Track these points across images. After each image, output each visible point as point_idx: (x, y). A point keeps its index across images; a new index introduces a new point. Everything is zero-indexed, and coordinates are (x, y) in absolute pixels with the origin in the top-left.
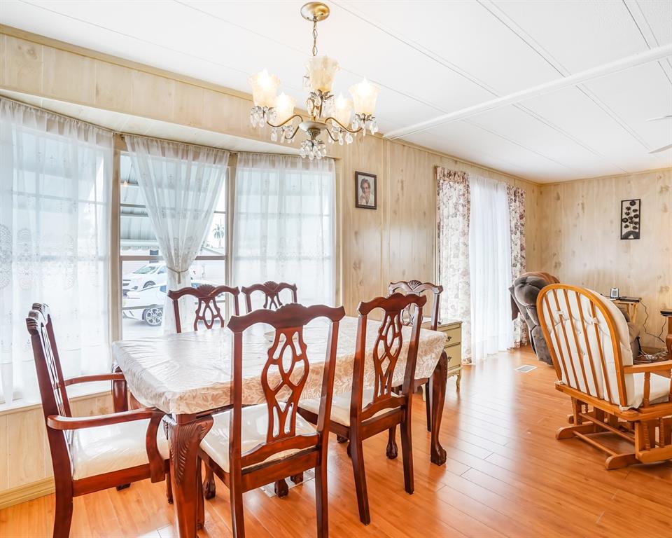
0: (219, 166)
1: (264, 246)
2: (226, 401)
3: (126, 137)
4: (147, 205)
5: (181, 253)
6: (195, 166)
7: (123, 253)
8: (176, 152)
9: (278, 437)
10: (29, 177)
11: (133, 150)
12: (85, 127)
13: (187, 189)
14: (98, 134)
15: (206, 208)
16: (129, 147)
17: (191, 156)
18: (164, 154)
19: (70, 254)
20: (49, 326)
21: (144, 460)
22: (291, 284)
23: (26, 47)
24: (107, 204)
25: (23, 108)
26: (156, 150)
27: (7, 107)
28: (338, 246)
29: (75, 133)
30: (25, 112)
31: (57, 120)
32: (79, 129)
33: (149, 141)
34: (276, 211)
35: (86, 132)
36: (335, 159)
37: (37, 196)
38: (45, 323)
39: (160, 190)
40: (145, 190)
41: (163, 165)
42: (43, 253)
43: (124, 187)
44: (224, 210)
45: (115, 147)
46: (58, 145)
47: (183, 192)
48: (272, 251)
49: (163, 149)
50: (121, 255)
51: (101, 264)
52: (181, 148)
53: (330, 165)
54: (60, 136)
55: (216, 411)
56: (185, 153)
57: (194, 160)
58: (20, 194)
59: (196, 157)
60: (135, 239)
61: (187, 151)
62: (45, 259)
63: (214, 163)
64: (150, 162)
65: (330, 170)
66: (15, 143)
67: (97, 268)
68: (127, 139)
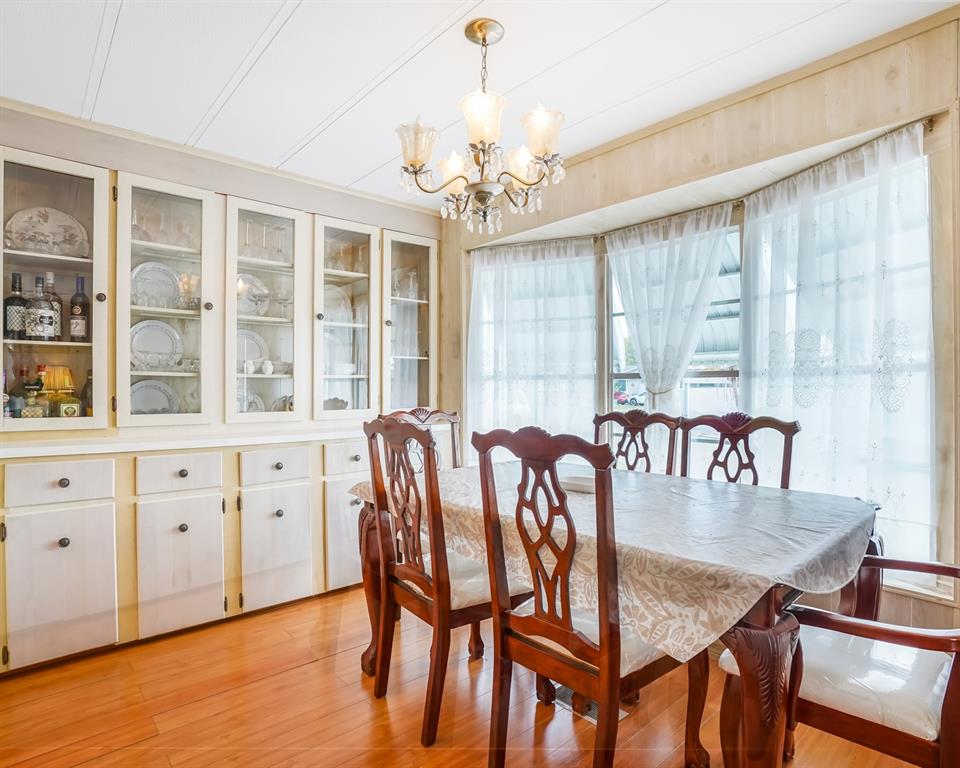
63: (708, 229)
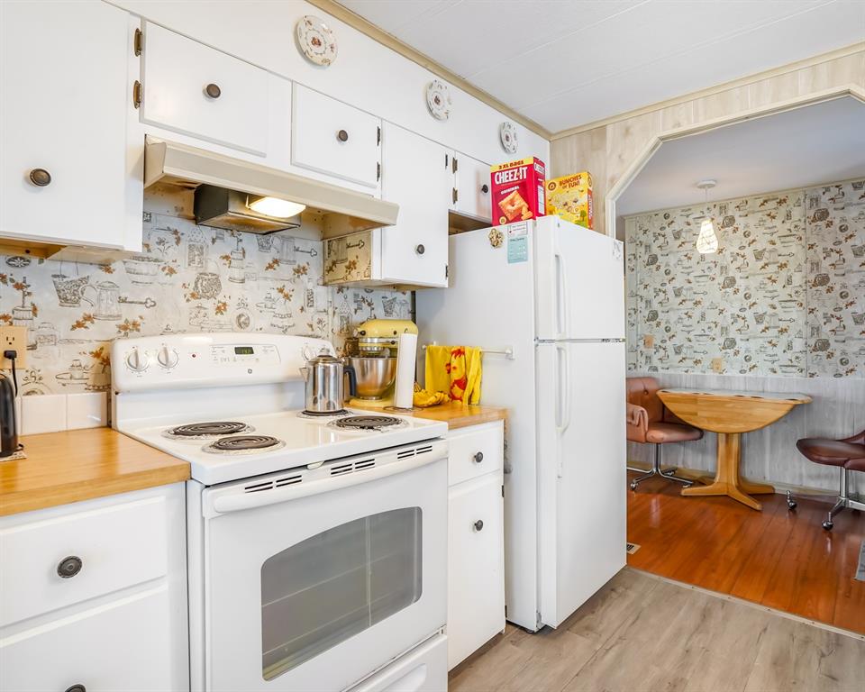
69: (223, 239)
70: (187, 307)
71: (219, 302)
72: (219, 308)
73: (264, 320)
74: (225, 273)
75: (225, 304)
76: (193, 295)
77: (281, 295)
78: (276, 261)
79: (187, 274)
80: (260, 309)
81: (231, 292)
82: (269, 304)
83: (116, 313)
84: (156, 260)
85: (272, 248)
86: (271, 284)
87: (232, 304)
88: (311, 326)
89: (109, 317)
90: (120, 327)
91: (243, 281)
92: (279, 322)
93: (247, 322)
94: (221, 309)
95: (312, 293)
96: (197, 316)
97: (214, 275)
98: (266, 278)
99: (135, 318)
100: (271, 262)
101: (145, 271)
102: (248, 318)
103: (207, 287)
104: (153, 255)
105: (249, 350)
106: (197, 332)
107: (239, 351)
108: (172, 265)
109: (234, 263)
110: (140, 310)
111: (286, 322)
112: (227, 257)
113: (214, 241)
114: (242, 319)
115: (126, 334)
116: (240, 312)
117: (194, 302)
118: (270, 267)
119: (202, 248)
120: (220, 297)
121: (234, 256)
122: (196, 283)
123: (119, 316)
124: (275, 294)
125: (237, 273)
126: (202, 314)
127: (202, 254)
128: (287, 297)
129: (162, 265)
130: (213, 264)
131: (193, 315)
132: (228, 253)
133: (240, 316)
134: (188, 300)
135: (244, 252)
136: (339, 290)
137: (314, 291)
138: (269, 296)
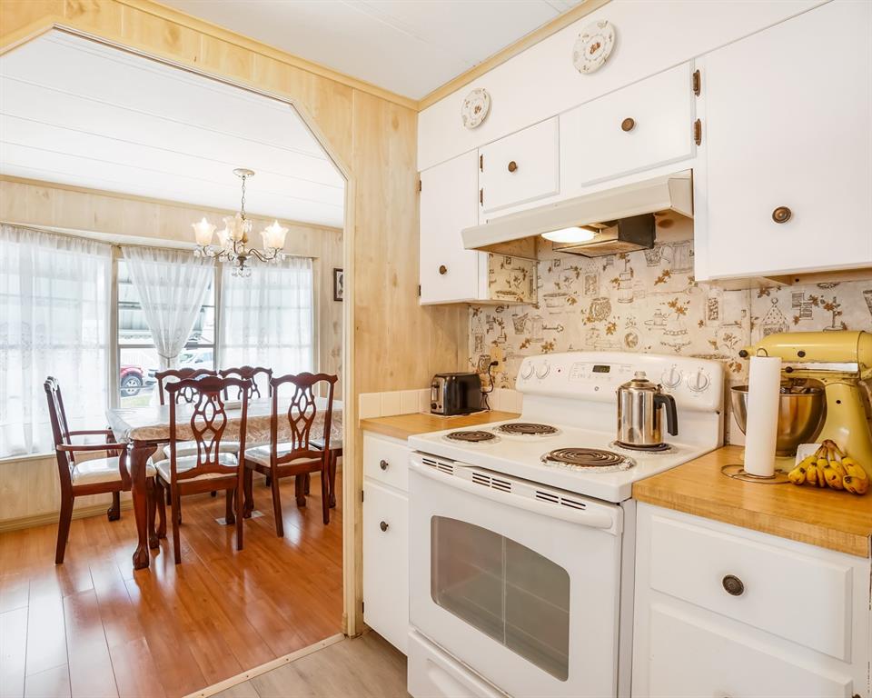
0: (206, 267)
1: (246, 336)
2: (166, 436)
3: (122, 248)
4: (140, 302)
5: (171, 341)
6: (183, 269)
7: (122, 341)
8: (167, 258)
9: (205, 464)
10: (44, 281)
11: (129, 257)
12: (87, 243)
13: (177, 285)
14: (98, 247)
15: (194, 304)
16: (125, 256)
17: (180, 260)
18: (155, 259)
19: (76, 343)
20: (58, 392)
21: (118, 478)
22: (267, 368)
23: (42, 191)
24: (107, 303)
25: (39, 234)
26: (149, 257)
27: (28, 235)
28: (316, 336)
29: (80, 248)
30: (41, 236)
31: (65, 240)
32: (83, 245)
33: (142, 249)
34: (258, 305)
35: (89, 246)
36: (313, 258)
37: (51, 298)
38: (56, 389)
39: (152, 287)
40: (139, 289)
41: (155, 268)
42: (55, 342)
43: (121, 287)
44: (213, 304)
45: (114, 256)
46: (66, 258)
47: (173, 289)
48: (253, 340)
49: (155, 255)
50: (120, 343)
51: (102, 352)
52: (171, 253)
53: (308, 264)
54: (67, 252)
55: (161, 441)
56: (175, 258)
57: (183, 262)
58: (37, 297)
59: (184, 261)
60: (137, 329)
61: (177, 256)
62: (56, 347)
64: (143, 265)
65: (309, 267)
66: (33, 261)
67: (98, 354)
68: (123, 249)
69: (612, 264)
70: (584, 329)
71: (610, 323)
72: (609, 328)
73: (654, 338)
74: (614, 295)
75: (614, 325)
76: (589, 319)
77: (674, 310)
78: (667, 273)
79: (584, 302)
80: (649, 327)
81: (620, 313)
82: (659, 321)
83: (540, 337)
84: (564, 295)
85: (662, 260)
86: (660, 299)
87: (621, 324)
88: (714, 343)
89: (538, 340)
90: (543, 347)
91: (631, 301)
92: (670, 339)
93: (635, 340)
94: (611, 329)
95: (717, 302)
96: (591, 337)
97: (605, 299)
98: (655, 294)
99: (550, 340)
100: (661, 276)
101: (556, 304)
102: (636, 336)
103: (601, 309)
104: (562, 291)
105: (606, 369)
106: (591, 351)
107: (598, 369)
108: (574, 296)
109: (623, 284)
110: (554, 334)
111: (679, 340)
112: (616, 280)
113: (604, 268)
114: (631, 338)
115: (546, 352)
116: (627, 331)
117: (590, 325)
118: (660, 280)
119: (595, 277)
120: (610, 319)
121: (623, 277)
122: (591, 308)
123: (543, 339)
124: (666, 309)
125: (625, 293)
126: (595, 335)
127: (595, 282)
128: (681, 311)
129: (568, 297)
130: (605, 288)
131: (588, 337)
132: (617, 276)
133: (628, 336)
134: (585, 324)
135: (632, 272)
136: (762, 292)
137: (719, 299)
138: (658, 312)
